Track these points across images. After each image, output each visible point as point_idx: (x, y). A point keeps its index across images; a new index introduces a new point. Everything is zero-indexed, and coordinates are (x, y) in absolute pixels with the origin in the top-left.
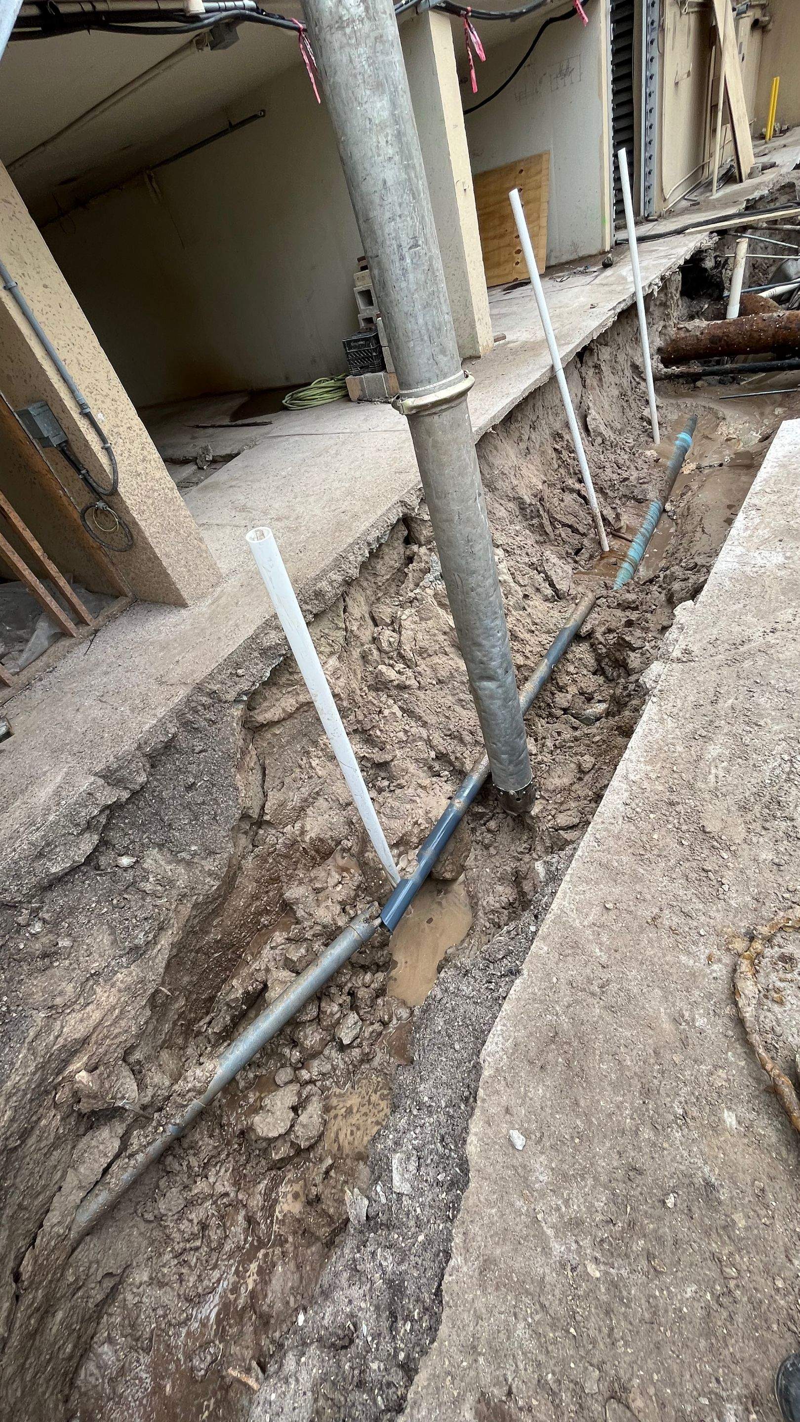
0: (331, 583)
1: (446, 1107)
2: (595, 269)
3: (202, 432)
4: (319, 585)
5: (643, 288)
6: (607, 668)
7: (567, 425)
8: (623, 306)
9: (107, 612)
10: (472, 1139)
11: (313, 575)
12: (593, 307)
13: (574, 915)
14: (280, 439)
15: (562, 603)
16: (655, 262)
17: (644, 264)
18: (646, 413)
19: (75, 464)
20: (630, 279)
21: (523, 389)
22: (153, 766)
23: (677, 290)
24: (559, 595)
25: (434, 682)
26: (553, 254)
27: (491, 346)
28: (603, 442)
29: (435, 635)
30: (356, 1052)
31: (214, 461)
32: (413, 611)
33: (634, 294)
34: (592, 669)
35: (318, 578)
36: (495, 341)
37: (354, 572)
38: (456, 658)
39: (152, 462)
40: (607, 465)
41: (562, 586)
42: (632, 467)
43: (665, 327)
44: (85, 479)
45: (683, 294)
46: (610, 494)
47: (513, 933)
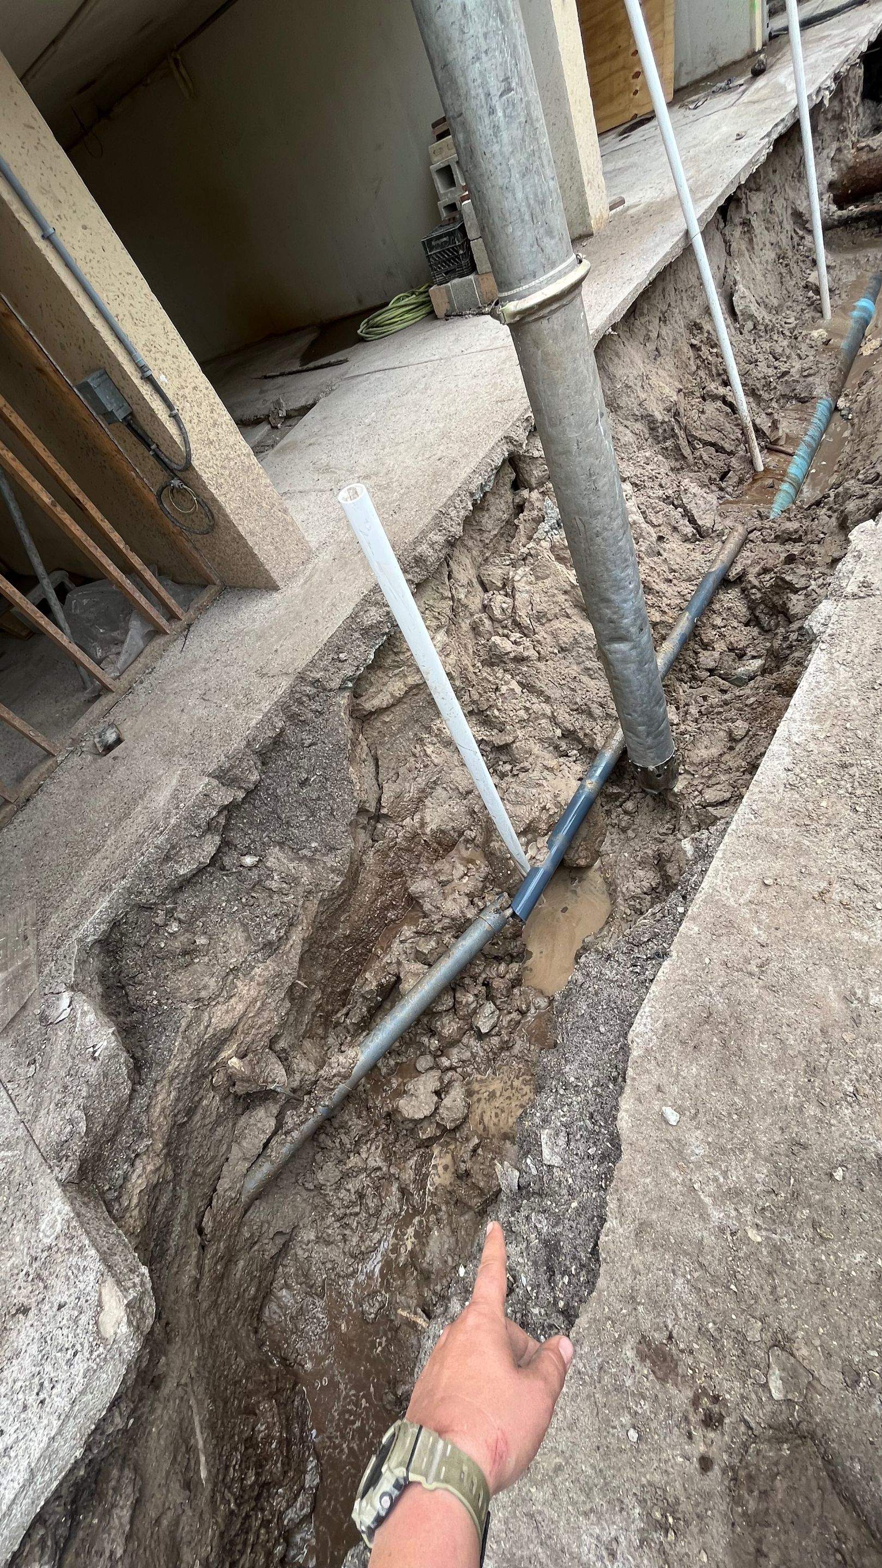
0: (432, 545)
1: (593, 1086)
2: (741, 82)
3: (271, 383)
4: (419, 549)
5: (809, 97)
6: (762, 616)
7: (708, 311)
8: (781, 129)
9: (195, 605)
10: (622, 1115)
11: (411, 538)
12: (739, 137)
13: (728, 893)
14: (360, 379)
15: (706, 542)
16: (828, 54)
17: (812, 60)
18: (812, 279)
19: (144, 439)
20: (791, 87)
21: (648, 269)
22: (263, 764)
23: (856, 92)
24: (701, 534)
25: (556, 651)
26: (684, 70)
27: (605, 216)
28: (755, 328)
29: (554, 596)
30: (495, 1040)
31: (288, 417)
32: (527, 569)
33: (797, 108)
34: (744, 620)
35: (417, 542)
36: (611, 208)
37: (457, 530)
38: (580, 621)
39: (224, 426)
40: (761, 357)
41: (705, 521)
42: (794, 356)
43: (839, 150)
44: (157, 456)
45: (865, 96)
46: (766, 396)
47: (659, 915)
